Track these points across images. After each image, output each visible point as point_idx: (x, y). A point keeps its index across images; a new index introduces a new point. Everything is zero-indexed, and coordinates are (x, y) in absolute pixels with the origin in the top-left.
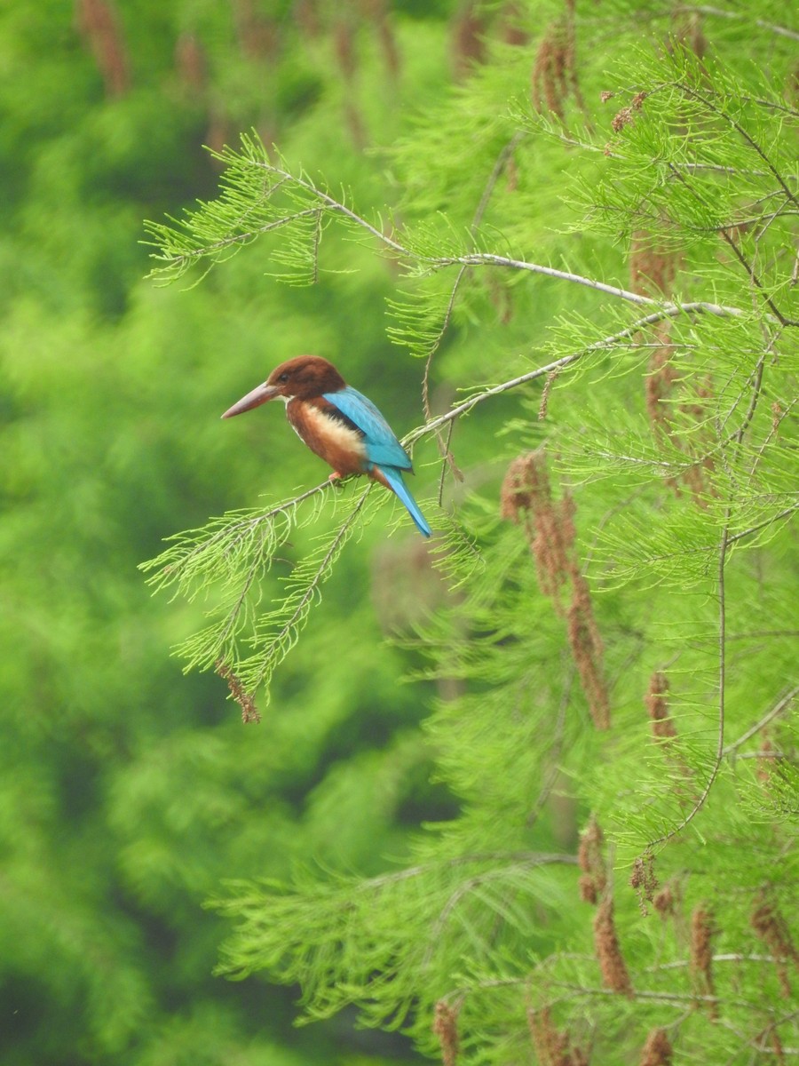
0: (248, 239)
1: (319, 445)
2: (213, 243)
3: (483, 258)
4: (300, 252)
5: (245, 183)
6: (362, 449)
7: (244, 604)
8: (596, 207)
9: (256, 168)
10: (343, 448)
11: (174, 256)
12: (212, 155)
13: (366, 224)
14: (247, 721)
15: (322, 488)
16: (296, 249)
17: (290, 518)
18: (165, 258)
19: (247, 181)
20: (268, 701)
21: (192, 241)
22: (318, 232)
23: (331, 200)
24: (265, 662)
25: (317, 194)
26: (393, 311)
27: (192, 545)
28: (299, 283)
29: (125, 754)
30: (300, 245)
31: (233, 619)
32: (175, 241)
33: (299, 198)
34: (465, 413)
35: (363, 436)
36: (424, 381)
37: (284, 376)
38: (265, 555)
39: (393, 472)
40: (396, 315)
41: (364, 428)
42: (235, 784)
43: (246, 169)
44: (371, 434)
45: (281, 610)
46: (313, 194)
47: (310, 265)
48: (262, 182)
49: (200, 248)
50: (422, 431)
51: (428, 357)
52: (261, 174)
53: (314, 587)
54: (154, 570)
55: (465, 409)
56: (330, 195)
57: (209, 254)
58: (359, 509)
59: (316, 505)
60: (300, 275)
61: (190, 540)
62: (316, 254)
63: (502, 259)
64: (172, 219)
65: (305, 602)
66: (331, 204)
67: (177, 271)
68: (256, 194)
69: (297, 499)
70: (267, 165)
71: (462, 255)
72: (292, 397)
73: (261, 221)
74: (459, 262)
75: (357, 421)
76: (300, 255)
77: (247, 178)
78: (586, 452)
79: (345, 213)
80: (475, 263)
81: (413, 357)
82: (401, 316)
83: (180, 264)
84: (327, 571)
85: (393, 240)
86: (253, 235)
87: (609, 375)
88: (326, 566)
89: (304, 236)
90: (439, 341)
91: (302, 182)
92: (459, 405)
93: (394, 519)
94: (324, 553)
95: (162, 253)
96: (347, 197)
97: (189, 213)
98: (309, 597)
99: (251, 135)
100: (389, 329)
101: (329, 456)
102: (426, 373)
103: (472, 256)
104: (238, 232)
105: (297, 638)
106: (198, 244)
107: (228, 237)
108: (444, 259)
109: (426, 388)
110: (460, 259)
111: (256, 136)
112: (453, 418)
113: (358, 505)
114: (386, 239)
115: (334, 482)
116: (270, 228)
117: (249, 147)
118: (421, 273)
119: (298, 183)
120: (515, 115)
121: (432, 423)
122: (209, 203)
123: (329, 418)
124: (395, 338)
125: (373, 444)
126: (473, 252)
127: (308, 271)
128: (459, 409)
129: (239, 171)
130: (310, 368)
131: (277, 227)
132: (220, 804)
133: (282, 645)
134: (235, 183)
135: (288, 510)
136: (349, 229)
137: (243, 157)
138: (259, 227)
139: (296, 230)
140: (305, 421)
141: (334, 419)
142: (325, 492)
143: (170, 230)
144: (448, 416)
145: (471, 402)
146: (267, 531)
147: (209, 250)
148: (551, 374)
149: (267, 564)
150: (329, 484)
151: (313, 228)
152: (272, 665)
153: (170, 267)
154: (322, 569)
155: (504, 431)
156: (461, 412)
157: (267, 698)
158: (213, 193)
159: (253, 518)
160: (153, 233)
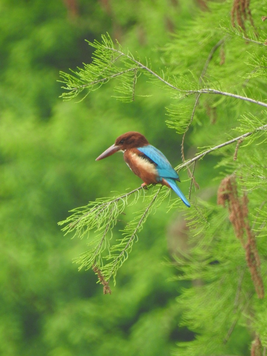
0: (105, 81)
1: (137, 170)
2: (89, 83)
3: (208, 90)
4: (127, 87)
5: (103, 57)
6: (156, 172)
7: (105, 240)
8: (261, 67)
9: (109, 50)
10: (148, 171)
11: (72, 88)
12: (89, 44)
13: (156, 75)
14: (105, 293)
15: (139, 189)
16: (125, 86)
17: (125, 201)
18: (68, 88)
19: (104, 56)
20: (115, 284)
21: (81, 81)
22: (135, 79)
23: (141, 64)
24: (113, 267)
25: (135, 62)
26: (168, 113)
27: (81, 214)
28: (126, 101)
29: (51, 310)
30: (127, 84)
31: (100, 247)
32: (73, 81)
33: (128, 63)
34: (201, 158)
35: (156, 165)
36: (182, 144)
37: (122, 141)
38: (113, 218)
39: (171, 181)
40: (170, 115)
41: (156, 162)
42: (99, 323)
43: (104, 50)
44: (160, 164)
45: (120, 244)
46: (134, 62)
47: (131, 93)
48: (111, 56)
49: (84, 84)
50: (182, 166)
51: (183, 134)
52: (111, 53)
53: (134, 234)
54: (65, 225)
55: (201, 157)
56: (141, 62)
57: (88, 87)
58: (154, 200)
59: (136, 197)
60: (127, 97)
61: (80, 212)
62: (134, 88)
63: (217, 91)
64: (72, 71)
65: (131, 240)
66: (141, 66)
67: (74, 94)
68: (108, 61)
69: (128, 194)
70: (113, 49)
71: (199, 89)
72: (125, 150)
73: (111, 73)
74: (198, 92)
75: (153, 159)
76: (127, 88)
77: (104, 54)
78: (253, 176)
79: (148, 70)
80: (205, 93)
81: (177, 133)
82: (172, 115)
83: (75, 91)
84: (140, 228)
85: (168, 82)
86: (107, 79)
87: (265, 141)
88: (140, 225)
89: (129, 80)
90: (188, 127)
91: (128, 56)
92: (199, 155)
93: (170, 204)
94: (139, 220)
95: (67, 86)
96: (149, 63)
97: (79, 69)
98: (132, 238)
99: (106, 35)
100: (167, 121)
101: (142, 175)
102: (183, 141)
103: (203, 89)
104: (101, 77)
105: (128, 256)
106: (83, 83)
107: (95, 80)
108: (191, 91)
109: (183, 148)
110: (198, 91)
111: (109, 36)
112: (196, 160)
113: (154, 198)
114: (165, 82)
115: (144, 187)
116: (115, 76)
117: (105, 41)
118: (180, 97)
119: (127, 57)
120: (223, 28)
121: (186, 163)
122: (87, 65)
123: (142, 158)
124: (169, 125)
125: (161, 169)
126: (204, 88)
127: (130, 95)
128: (198, 157)
129: (100, 51)
130: (133, 137)
131: (118, 76)
132: (92, 332)
133: (121, 259)
134: (99, 56)
135: (124, 198)
136: (149, 77)
137: (103, 45)
138: (110, 76)
139: (125, 77)
140: (131, 160)
141: (143, 159)
142: (140, 192)
143: (71, 76)
144: (193, 159)
145: (203, 153)
146: (114, 207)
147: (88, 85)
148: (239, 141)
149: (114, 222)
150: (142, 188)
151: (133, 77)
152: (117, 268)
153: (70, 93)
154: (138, 226)
155: (218, 166)
156: (199, 158)
157: (114, 283)
158: (90, 61)
159: (108, 202)
160: (63, 77)
